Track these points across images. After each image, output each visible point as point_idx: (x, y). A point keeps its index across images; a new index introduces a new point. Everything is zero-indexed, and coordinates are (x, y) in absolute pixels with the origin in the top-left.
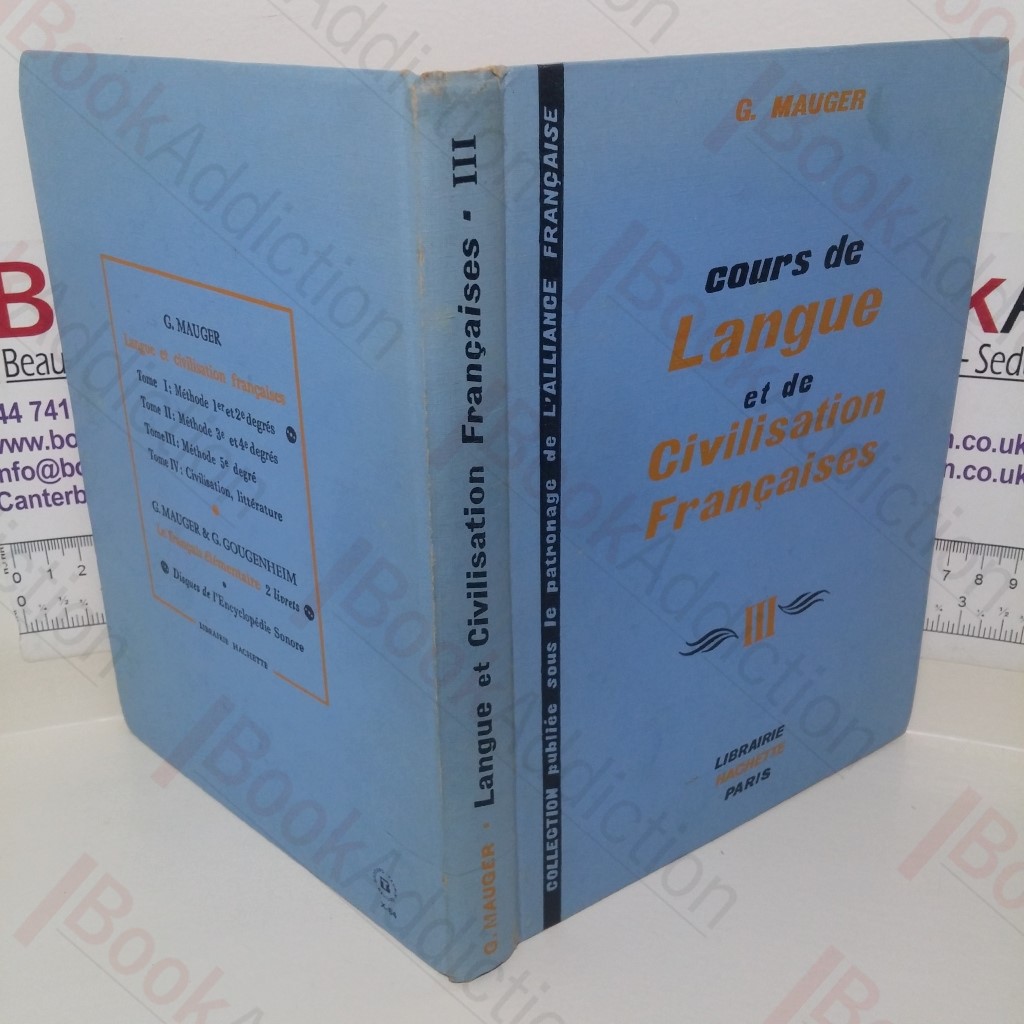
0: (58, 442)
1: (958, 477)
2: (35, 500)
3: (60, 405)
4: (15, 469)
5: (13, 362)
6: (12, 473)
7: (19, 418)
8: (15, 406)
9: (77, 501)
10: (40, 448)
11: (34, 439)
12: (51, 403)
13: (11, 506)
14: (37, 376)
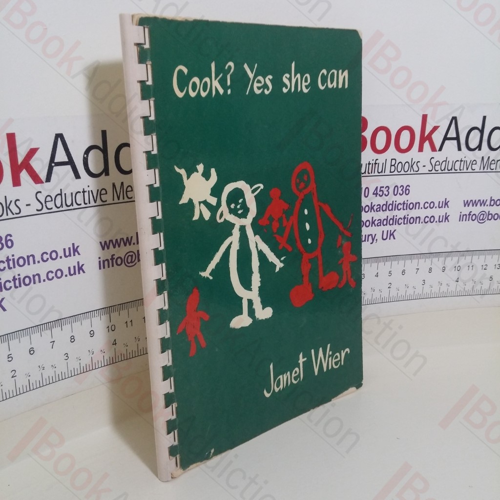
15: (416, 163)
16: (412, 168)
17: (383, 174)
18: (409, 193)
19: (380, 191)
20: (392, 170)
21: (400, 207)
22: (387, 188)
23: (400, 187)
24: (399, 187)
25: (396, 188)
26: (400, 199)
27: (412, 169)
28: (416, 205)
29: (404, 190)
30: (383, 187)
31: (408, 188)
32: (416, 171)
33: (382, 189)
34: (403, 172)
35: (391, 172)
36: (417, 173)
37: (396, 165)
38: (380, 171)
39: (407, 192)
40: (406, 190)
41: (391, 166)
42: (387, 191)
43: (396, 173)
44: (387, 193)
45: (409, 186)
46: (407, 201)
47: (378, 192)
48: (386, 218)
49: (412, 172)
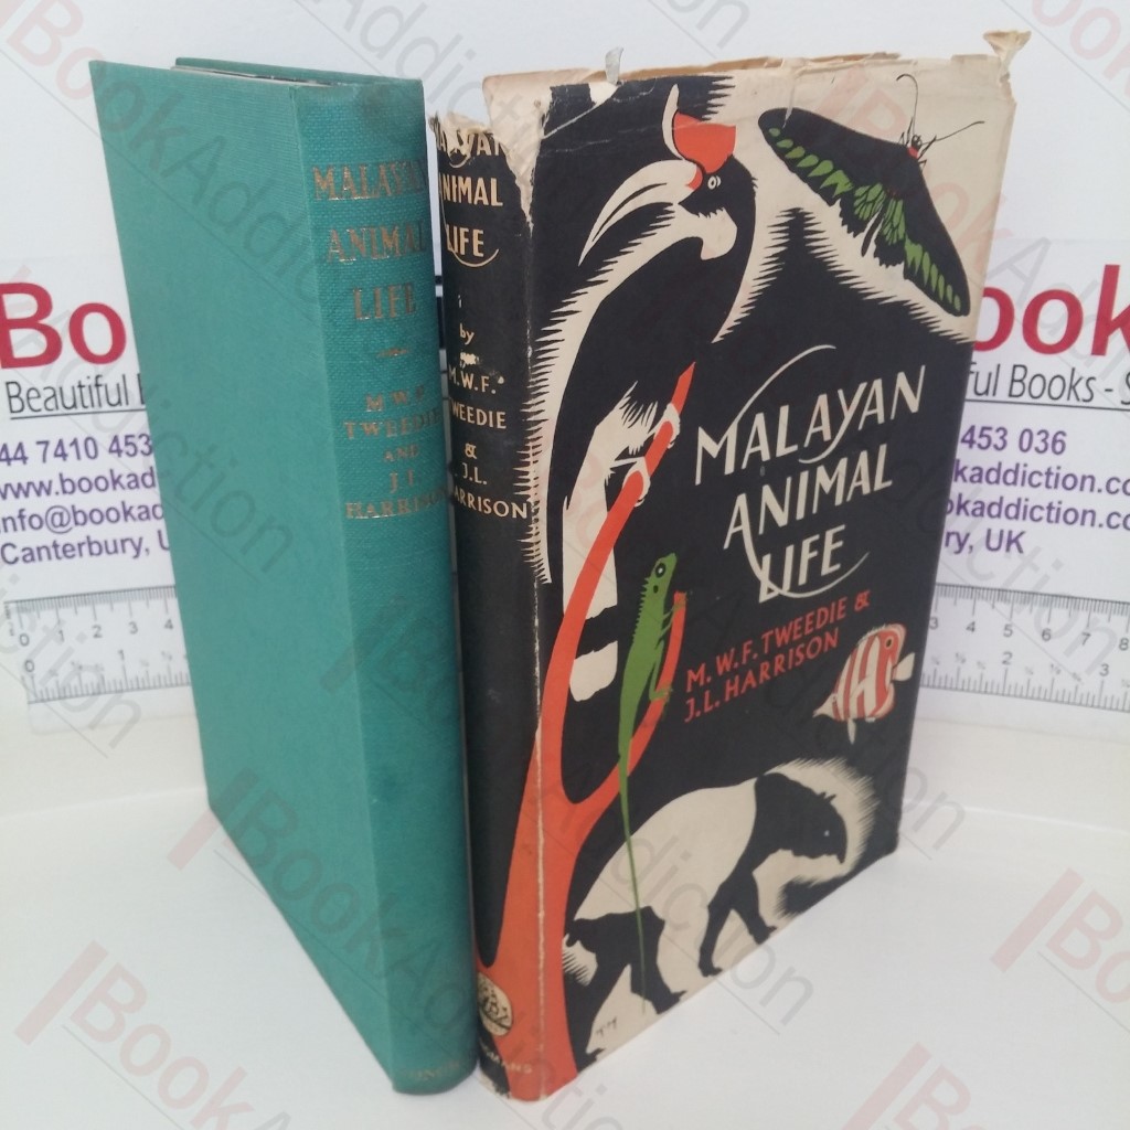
0: (68, 486)
1: (1101, 526)
2: (44, 552)
3: (71, 445)
4: (21, 517)
5: (17, 396)
6: (18, 522)
7: (24, 459)
8: (20, 447)
9: (91, 554)
10: (48, 492)
11: (41, 484)
12: (61, 443)
13: (16, 560)
14: (44, 412)
15: (1083, 382)
16: (1071, 389)
17: (990, 397)
18: (1063, 450)
19: (981, 436)
20: (1015, 392)
21: (1036, 479)
22: (1001, 433)
23: (1039, 433)
24: (1035, 432)
25: (1027, 435)
26: (1036, 462)
27: (1072, 392)
28: (1083, 482)
29: (1050, 441)
30: (990, 429)
31: (1060, 437)
32: (1084, 401)
33: (986, 432)
34: (1045, 399)
35: (1010, 395)
36: (1087, 404)
37: (1027, 381)
38: (981, 389)
39: (1058, 447)
40: (1056, 443)
41: (1013, 381)
42: (1002, 438)
43: (1026, 398)
44: (1000, 444)
45: (1063, 433)
46: (1059, 468)
47: (976, 437)
48: (998, 501)
49: (1073, 401)
